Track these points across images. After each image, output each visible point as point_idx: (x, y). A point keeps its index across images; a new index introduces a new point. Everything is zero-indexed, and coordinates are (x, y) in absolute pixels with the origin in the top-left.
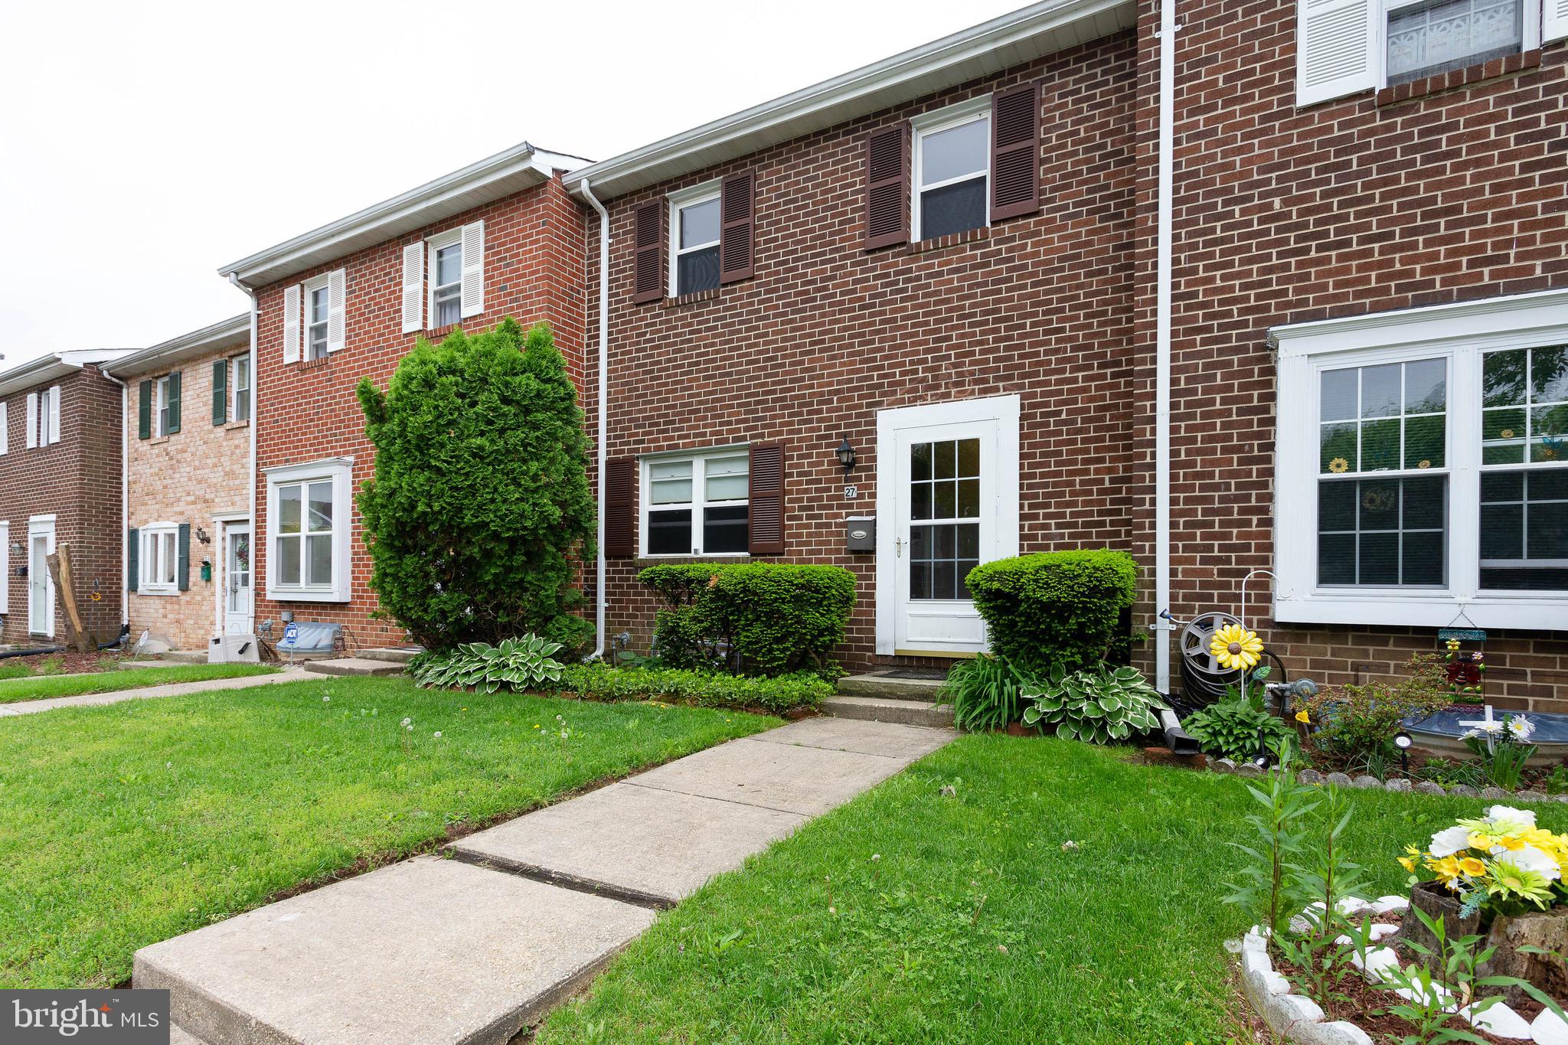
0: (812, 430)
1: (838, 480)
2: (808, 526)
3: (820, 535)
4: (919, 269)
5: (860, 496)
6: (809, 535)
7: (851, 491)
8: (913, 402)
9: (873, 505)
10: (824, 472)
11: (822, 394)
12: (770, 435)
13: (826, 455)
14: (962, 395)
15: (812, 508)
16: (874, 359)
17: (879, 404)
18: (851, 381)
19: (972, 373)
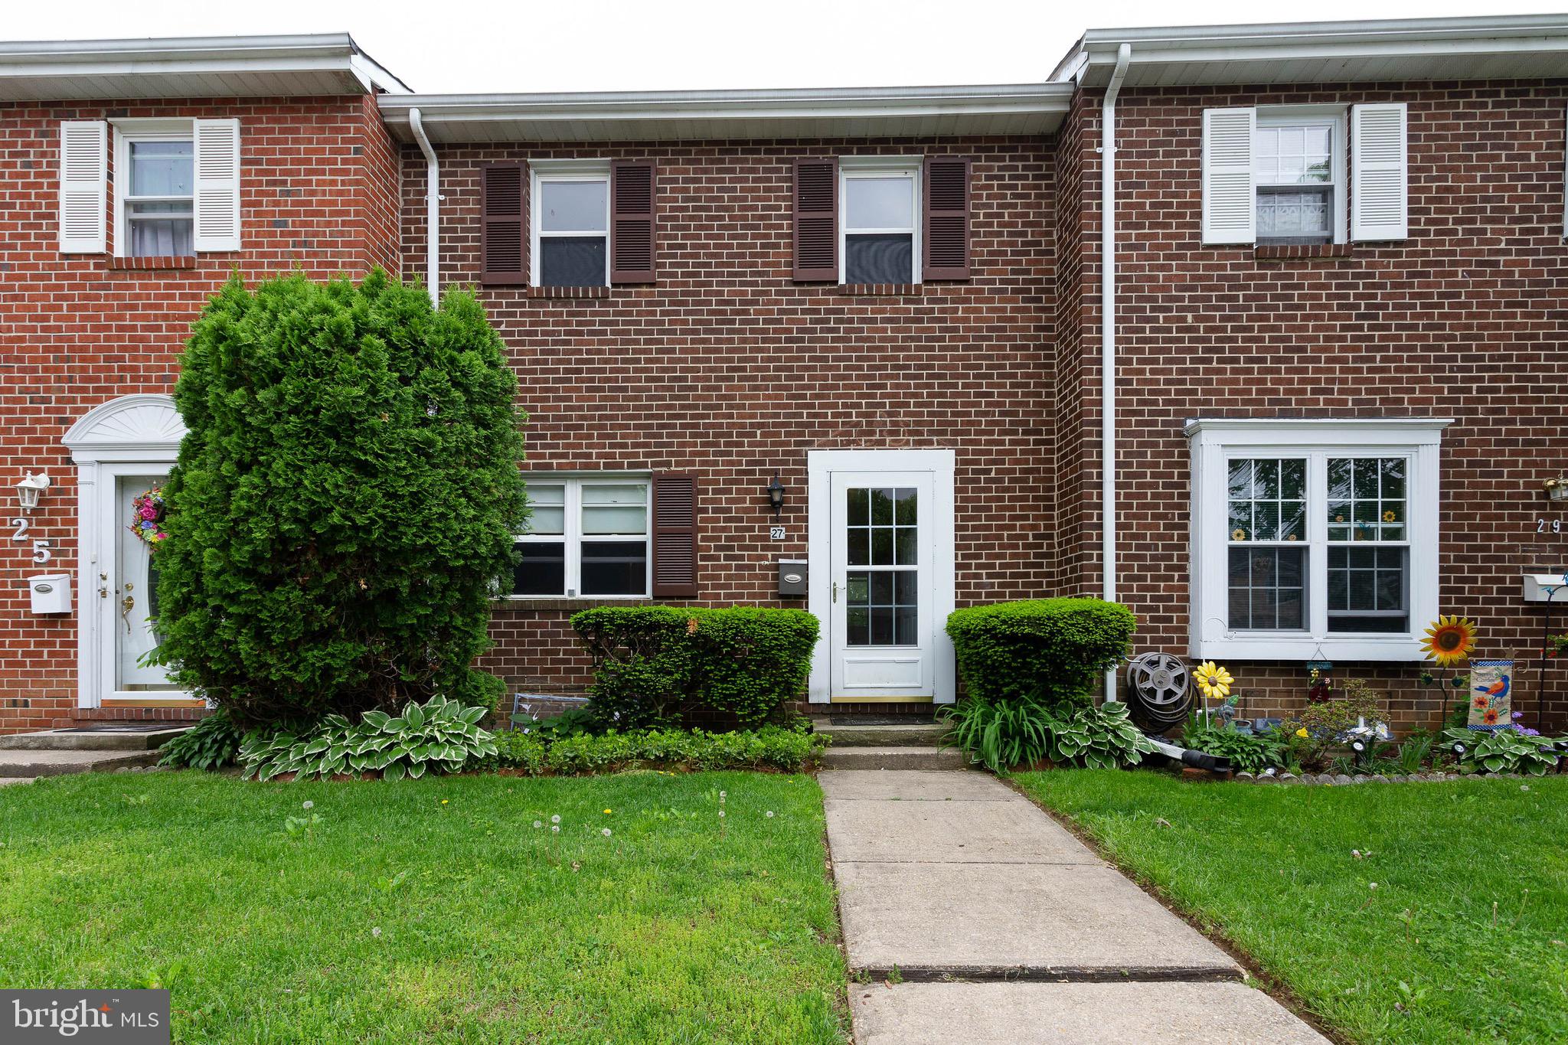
0: (732, 463)
1: (764, 519)
2: (727, 568)
3: (742, 577)
4: (851, 311)
5: (789, 538)
6: (728, 577)
7: (779, 533)
8: (846, 445)
9: (803, 548)
10: (746, 510)
11: (743, 426)
12: (678, 464)
13: (747, 491)
14: (896, 444)
15: (732, 548)
16: (804, 396)
17: (809, 443)
18: (777, 416)
19: (907, 424)
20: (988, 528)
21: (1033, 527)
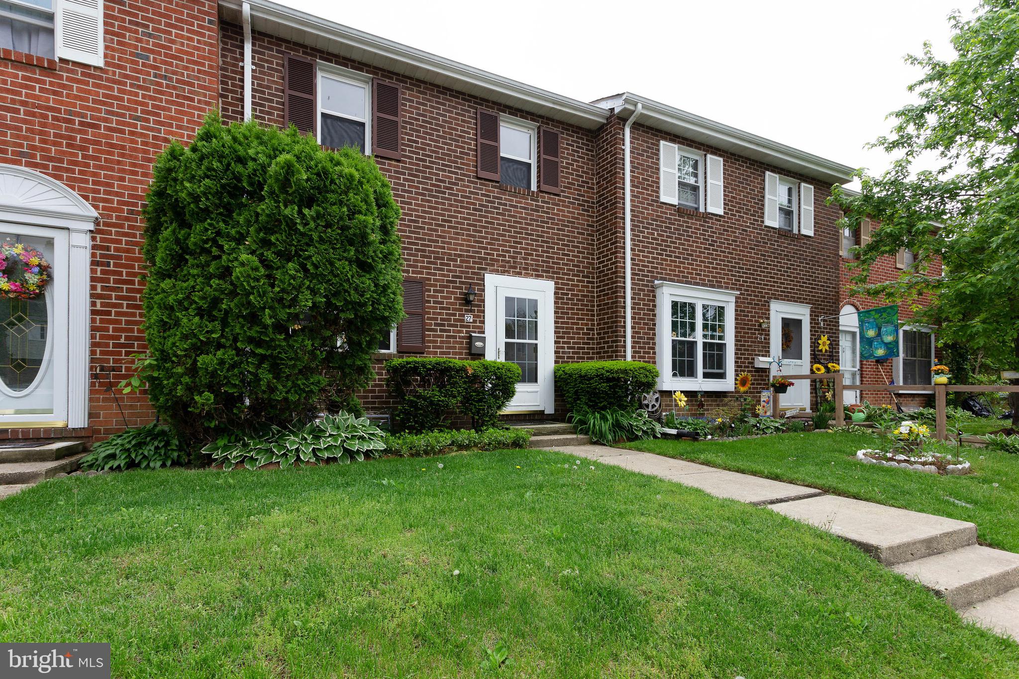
0: (444, 275)
1: (461, 310)
2: (441, 336)
3: (449, 342)
4: (506, 199)
5: (475, 322)
6: (442, 342)
7: (469, 318)
8: (503, 272)
9: (481, 328)
10: (451, 304)
11: (450, 254)
12: (413, 272)
13: (453, 293)
14: (527, 275)
15: (444, 325)
16: (482, 243)
17: (485, 269)
18: (468, 251)
19: (532, 265)
20: (567, 323)
21: (587, 325)
